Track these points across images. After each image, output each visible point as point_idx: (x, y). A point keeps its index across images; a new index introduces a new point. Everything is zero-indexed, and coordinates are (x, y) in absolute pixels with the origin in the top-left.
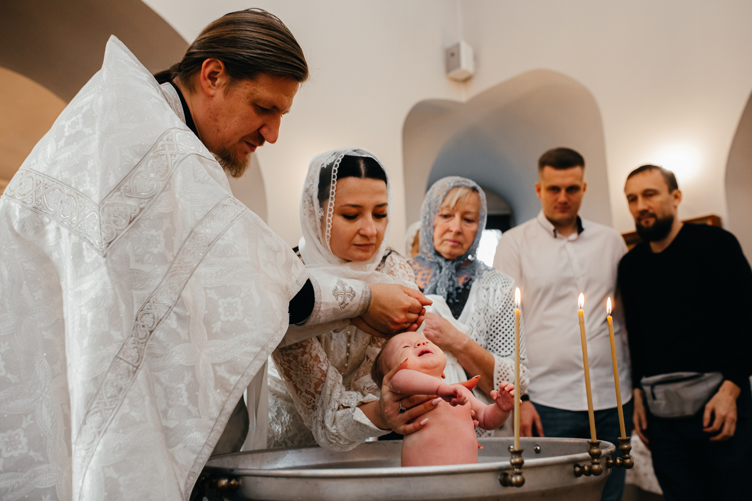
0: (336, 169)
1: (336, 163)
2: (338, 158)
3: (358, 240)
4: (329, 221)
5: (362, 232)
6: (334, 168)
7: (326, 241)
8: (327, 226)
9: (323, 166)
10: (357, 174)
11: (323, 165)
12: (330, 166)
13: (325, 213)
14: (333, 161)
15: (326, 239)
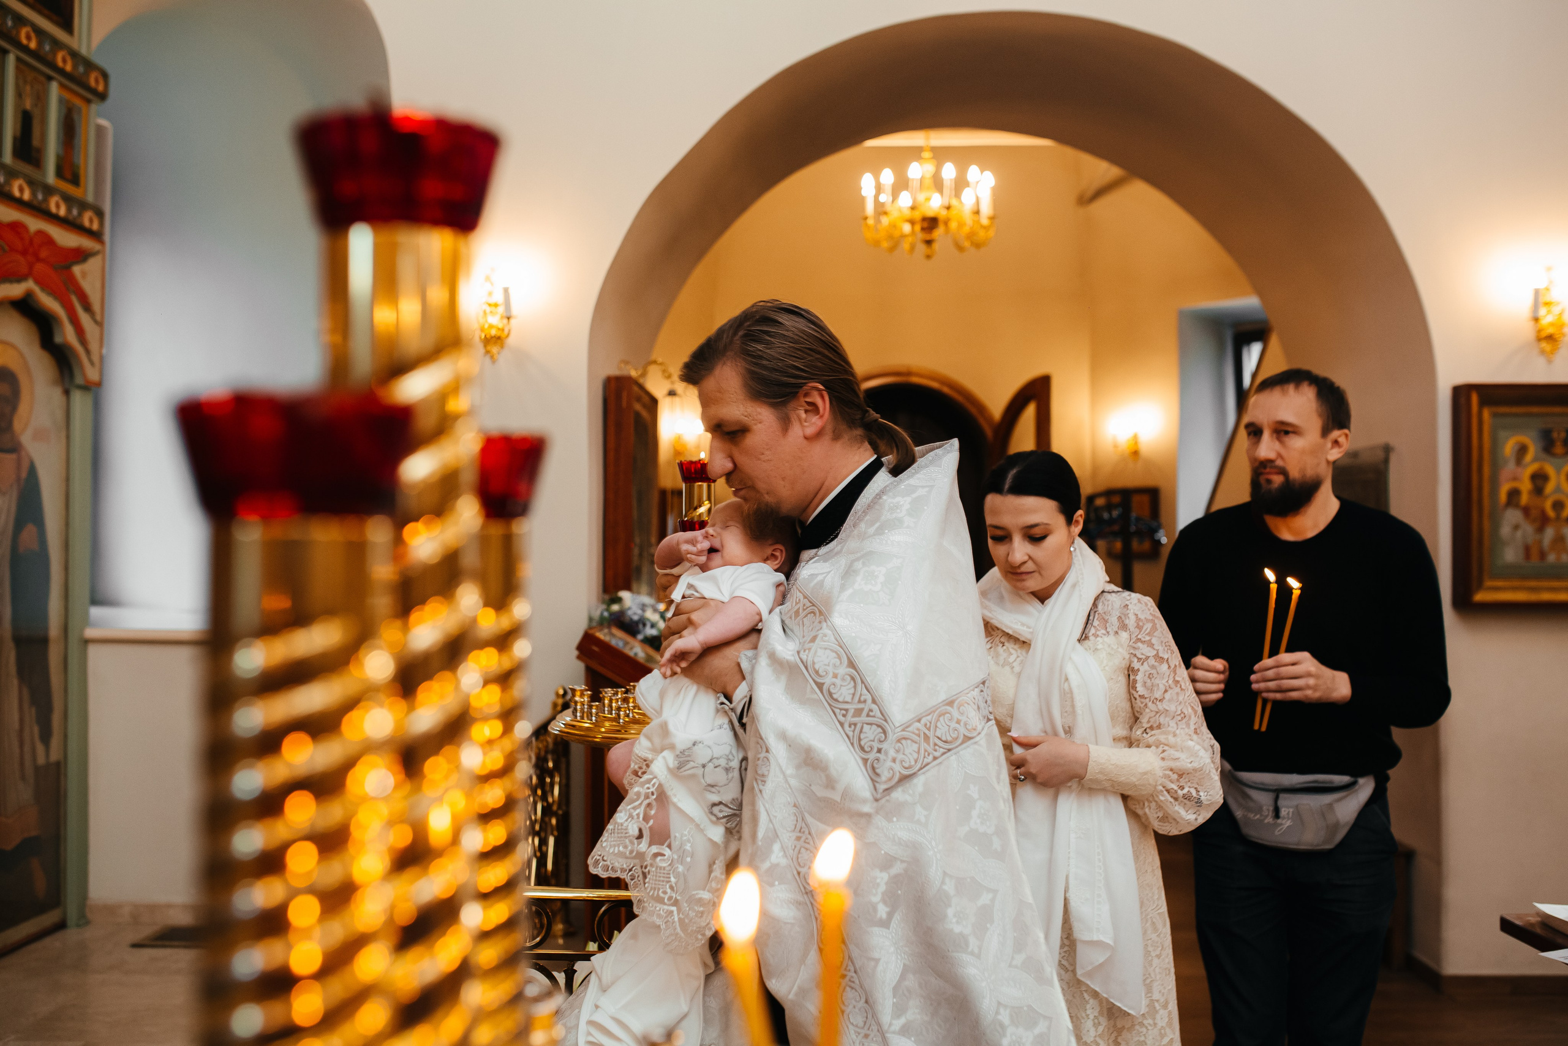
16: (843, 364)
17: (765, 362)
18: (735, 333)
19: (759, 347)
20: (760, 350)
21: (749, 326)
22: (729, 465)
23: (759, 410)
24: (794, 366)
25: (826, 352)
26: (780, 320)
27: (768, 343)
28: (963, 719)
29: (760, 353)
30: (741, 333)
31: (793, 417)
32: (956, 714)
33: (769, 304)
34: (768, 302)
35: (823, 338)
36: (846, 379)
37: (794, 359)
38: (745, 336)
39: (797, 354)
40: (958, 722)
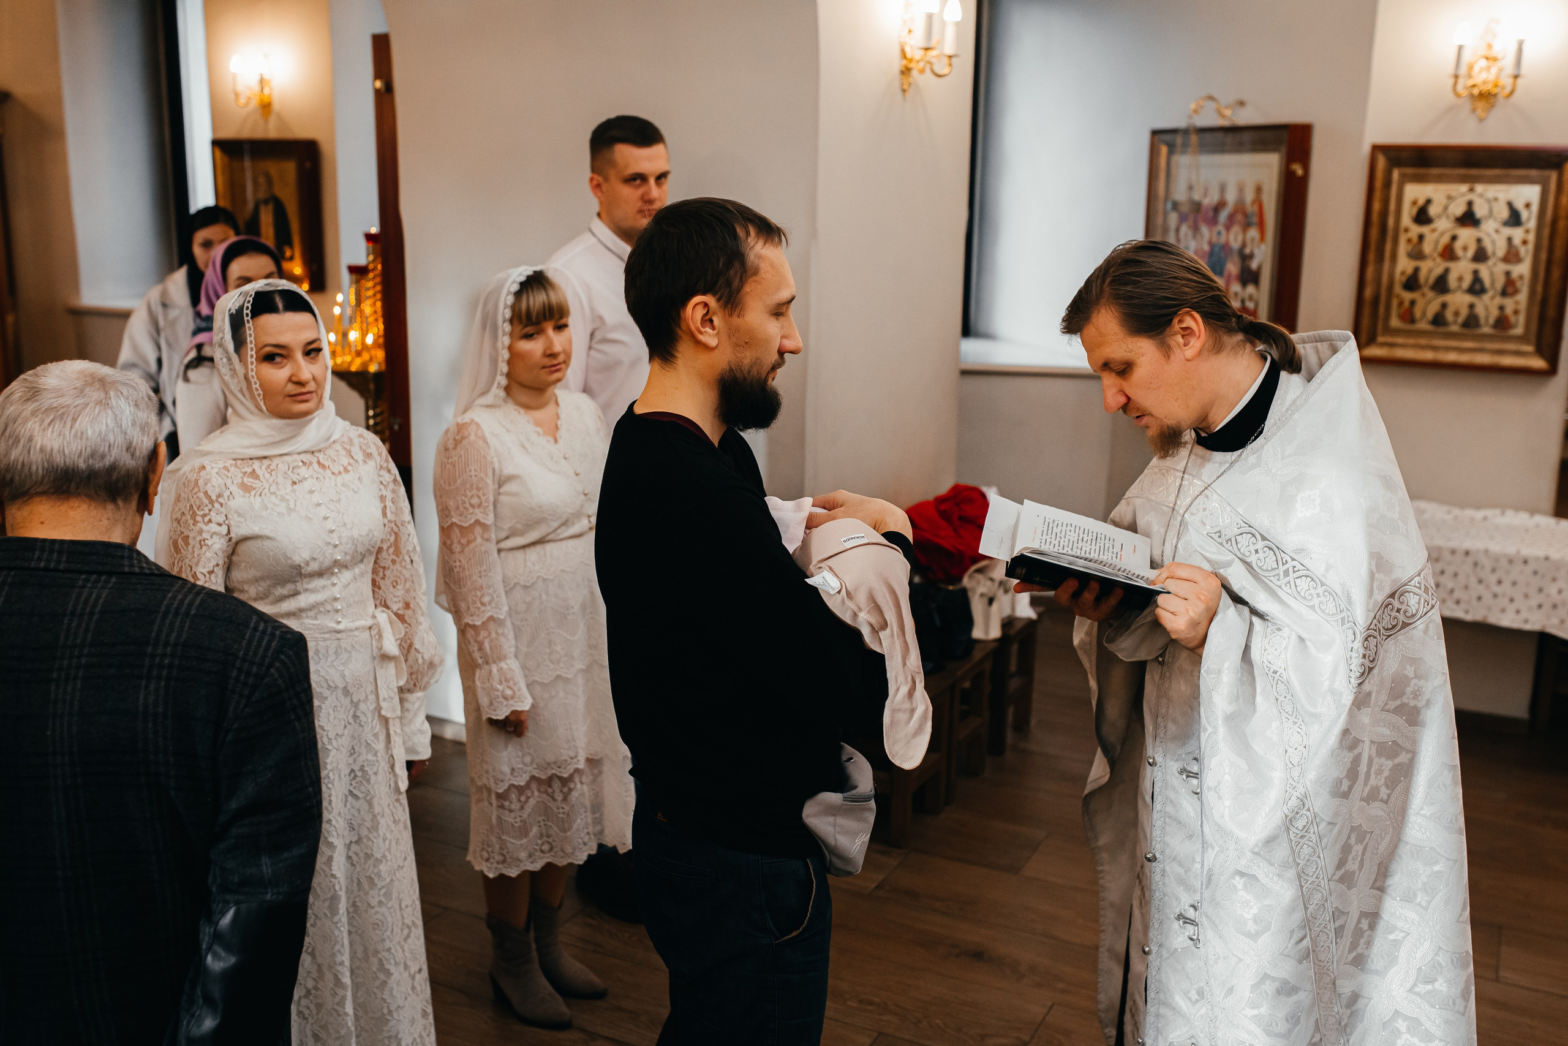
0: (249, 312)
1: (246, 305)
2: (248, 299)
3: (291, 388)
4: (253, 377)
5: (294, 379)
6: (245, 312)
7: (260, 402)
8: (253, 383)
9: (231, 312)
10: (273, 309)
11: (230, 310)
12: (240, 310)
13: (246, 368)
14: (241, 303)
15: (258, 399)
16: (1208, 282)
17: (1136, 301)
18: (1103, 282)
19: (1129, 288)
20: (1130, 291)
21: (1113, 272)
22: (1122, 400)
23: (1139, 344)
24: (1164, 297)
25: (1190, 276)
26: (1141, 259)
27: (1135, 283)
28: (1403, 607)
29: (1129, 294)
30: (1108, 281)
31: (1172, 343)
32: (1396, 604)
33: (1127, 246)
34: (1125, 244)
35: (1184, 264)
36: (1214, 295)
37: (1161, 291)
38: (1112, 282)
39: (1165, 286)
40: (1398, 611)
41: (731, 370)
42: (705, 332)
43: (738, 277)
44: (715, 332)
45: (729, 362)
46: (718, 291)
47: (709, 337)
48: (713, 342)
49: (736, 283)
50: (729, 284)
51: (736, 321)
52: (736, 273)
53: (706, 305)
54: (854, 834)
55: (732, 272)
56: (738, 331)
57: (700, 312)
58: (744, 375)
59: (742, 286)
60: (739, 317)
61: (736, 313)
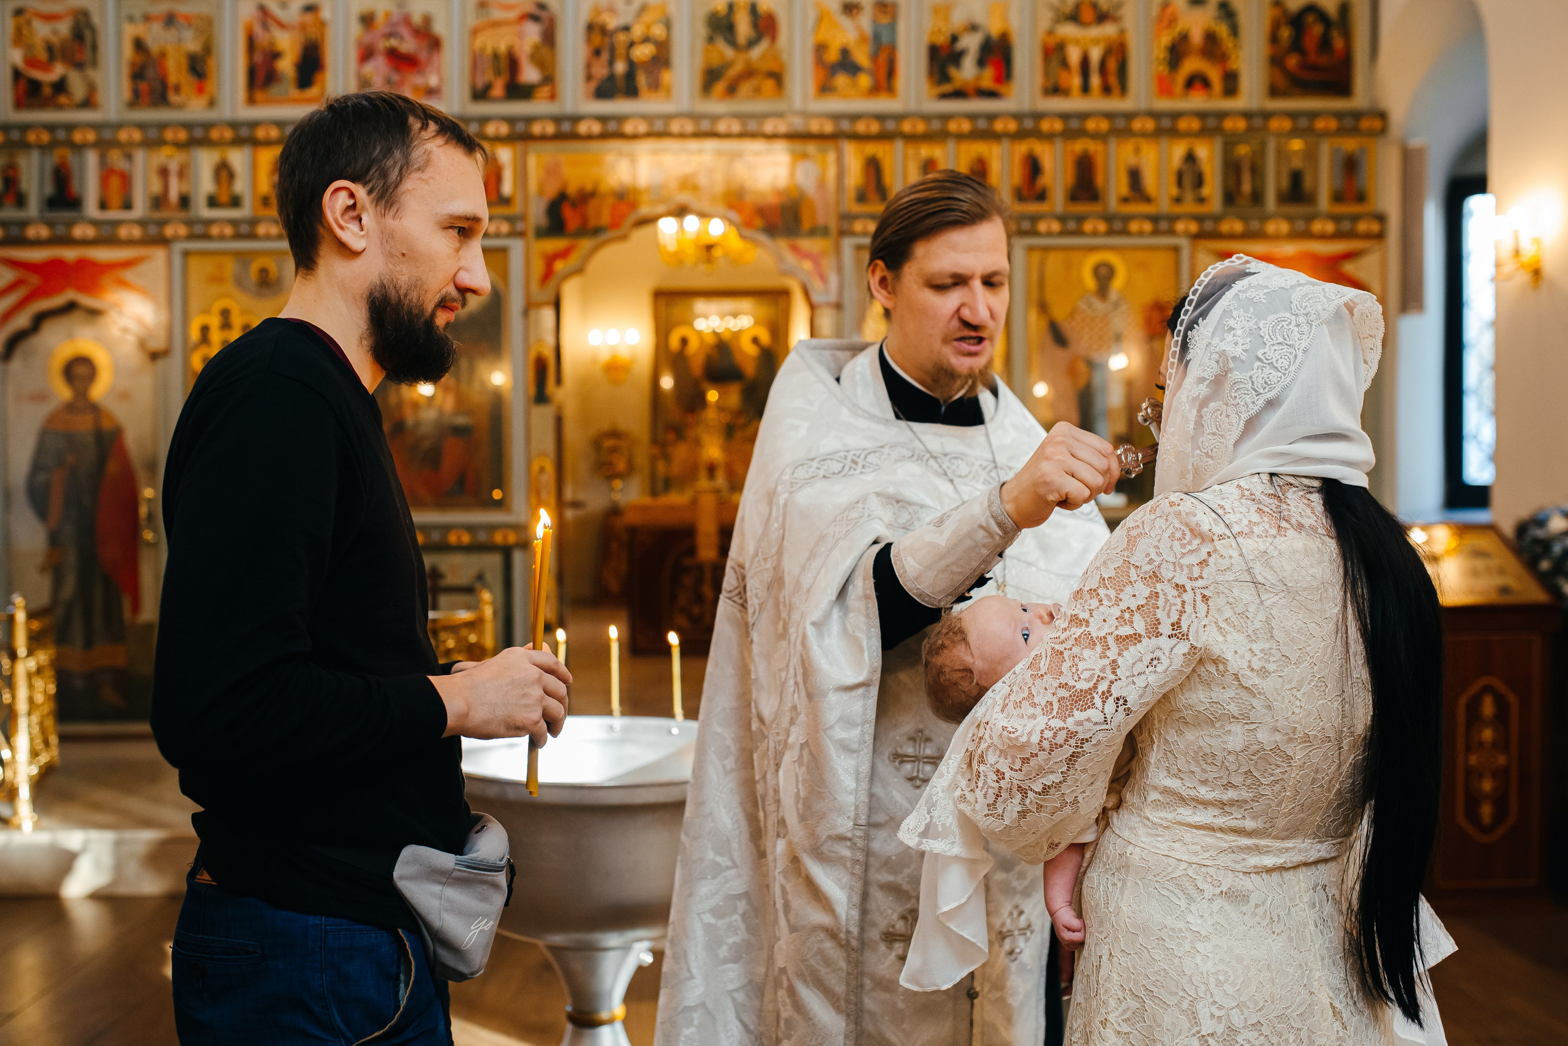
41: (383, 285)
42: (347, 227)
43: (397, 170)
44: (363, 233)
45: (380, 275)
46: (369, 181)
47: (350, 235)
48: (357, 244)
49: (394, 175)
50: (384, 175)
51: (390, 222)
52: (395, 163)
53: (352, 195)
54: (471, 916)
55: (390, 162)
56: (393, 237)
57: (343, 200)
58: (399, 297)
59: (401, 180)
60: (394, 218)
61: (392, 213)
